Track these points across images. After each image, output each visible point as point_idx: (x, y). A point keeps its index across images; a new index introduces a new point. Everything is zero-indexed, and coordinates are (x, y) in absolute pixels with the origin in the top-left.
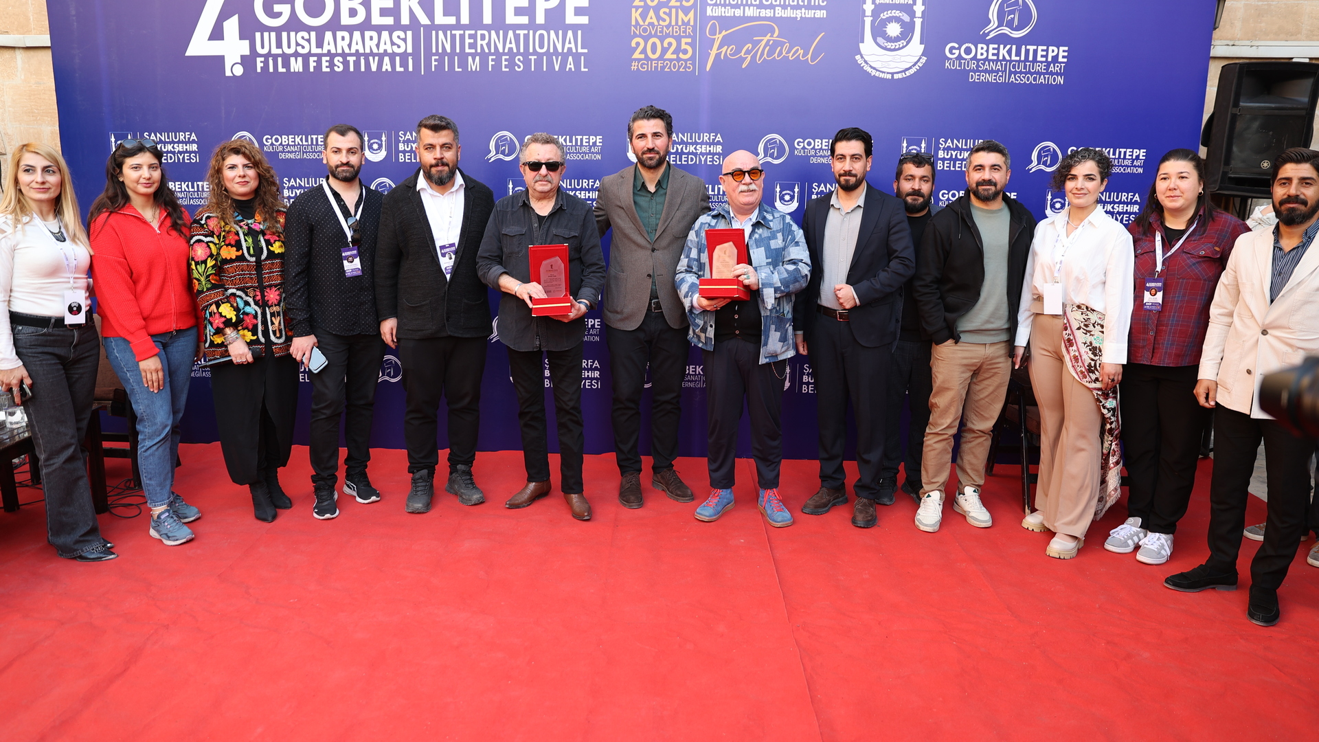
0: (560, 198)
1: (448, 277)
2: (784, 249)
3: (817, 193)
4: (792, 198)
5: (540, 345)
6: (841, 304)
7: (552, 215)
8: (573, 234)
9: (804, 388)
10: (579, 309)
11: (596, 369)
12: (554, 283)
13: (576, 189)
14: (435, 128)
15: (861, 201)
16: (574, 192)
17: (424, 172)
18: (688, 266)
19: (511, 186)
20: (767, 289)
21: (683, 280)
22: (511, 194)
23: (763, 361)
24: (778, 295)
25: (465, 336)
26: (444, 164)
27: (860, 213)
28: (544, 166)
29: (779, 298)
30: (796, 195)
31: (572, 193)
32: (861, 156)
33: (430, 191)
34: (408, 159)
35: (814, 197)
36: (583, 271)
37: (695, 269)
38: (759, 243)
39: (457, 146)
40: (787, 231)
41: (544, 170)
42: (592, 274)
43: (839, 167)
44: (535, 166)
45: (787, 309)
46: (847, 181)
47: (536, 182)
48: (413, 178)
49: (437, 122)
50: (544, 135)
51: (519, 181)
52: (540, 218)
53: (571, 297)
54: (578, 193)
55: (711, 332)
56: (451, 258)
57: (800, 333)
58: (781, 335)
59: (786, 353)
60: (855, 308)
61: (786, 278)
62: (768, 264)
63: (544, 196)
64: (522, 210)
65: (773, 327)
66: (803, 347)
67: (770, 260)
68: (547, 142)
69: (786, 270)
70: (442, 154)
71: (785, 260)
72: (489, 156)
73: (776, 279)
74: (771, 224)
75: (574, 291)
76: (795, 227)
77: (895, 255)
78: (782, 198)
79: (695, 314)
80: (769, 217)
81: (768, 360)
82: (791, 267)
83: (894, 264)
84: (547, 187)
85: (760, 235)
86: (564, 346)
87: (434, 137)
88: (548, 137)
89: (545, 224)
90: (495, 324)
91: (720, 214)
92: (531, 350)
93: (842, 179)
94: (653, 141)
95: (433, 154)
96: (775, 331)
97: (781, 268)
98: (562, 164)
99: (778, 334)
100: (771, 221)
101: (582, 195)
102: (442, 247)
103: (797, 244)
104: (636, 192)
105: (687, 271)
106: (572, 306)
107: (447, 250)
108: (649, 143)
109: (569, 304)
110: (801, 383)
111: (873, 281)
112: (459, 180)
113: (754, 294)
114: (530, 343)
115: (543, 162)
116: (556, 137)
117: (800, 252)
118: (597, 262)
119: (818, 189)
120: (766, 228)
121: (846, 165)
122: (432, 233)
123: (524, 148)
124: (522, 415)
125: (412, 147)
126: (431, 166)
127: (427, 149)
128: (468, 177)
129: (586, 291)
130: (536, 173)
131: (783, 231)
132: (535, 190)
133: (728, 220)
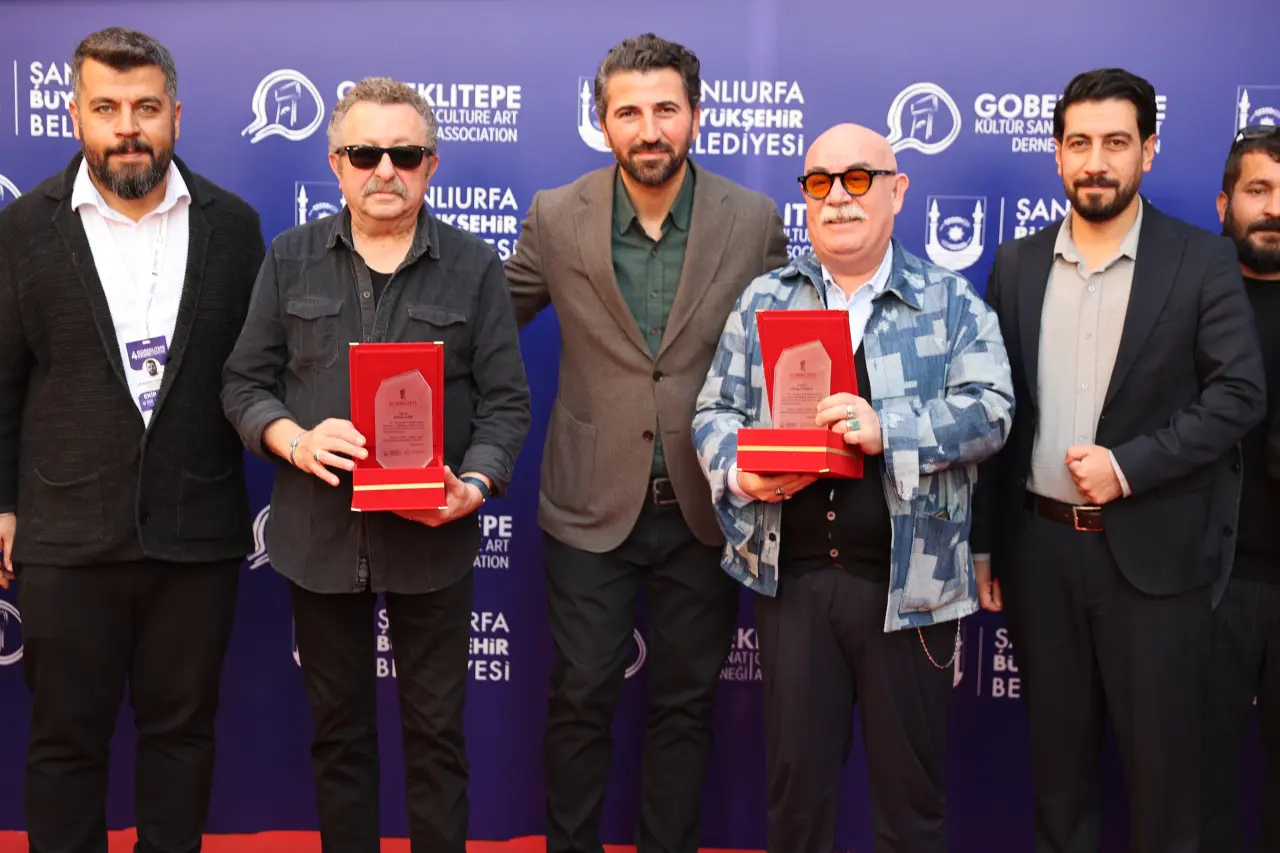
0: (425, 233)
1: (147, 417)
2: (949, 357)
3: (1028, 224)
4: (968, 233)
5: (369, 579)
6: (1085, 493)
7: (405, 271)
8: (455, 317)
9: (997, 685)
10: (465, 497)
11: (500, 633)
12: (408, 433)
13: (456, 211)
14: (120, 61)
15: (1130, 245)
16: (453, 217)
17: (89, 162)
18: (724, 395)
19: (303, 200)
20: (902, 452)
21: (708, 428)
22: (303, 221)
23: (893, 623)
24: (929, 468)
25: (184, 559)
26: (140, 149)
27: (1127, 273)
28: (386, 157)
29: (935, 474)
30: (977, 228)
31: (448, 220)
32: (1129, 137)
33: (104, 210)
34: (53, 129)
35: (1020, 233)
36: (475, 407)
37: (738, 403)
38: (887, 344)
39: (172, 104)
40: (957, 316)
41: (386, 165)
42: (497, 414)
43: (1074, 164)
44: (366, 157)
45: (957, 500)
46: (1094, 199)
47: (368, 194)
48: (63, 178)
49: (124, 46)
50: (387, 83)
51: (325, 190)
52: (377, 279)
53: (447, 469)
54: (462, 219)
55: (772, 552)
56: (154, 373)
57: (983, 558)
58: (939, 563)
59: (953, 607)
60: (1118, 501)
61: (951, 426)
62: (910, 392)
63: (385, 227)
64: (333, 259)
65: (919, 544)
66: (992, 593)
67: (914, 384)
68: (394, 98)
69: (952, 408)
70: (135, 123)
71: (952, 383)
72: (251, 128)
73: (925, 431)
74: (920, 298)
75: (454, 453)
76: (977, 306)
77: (1214, 374)
78: (943, 236)
79: (734, 508)
80: (916, 281)
81: (906, 622)
82: (964, 402)
83: (1213, 395)
84: (395, 207)
85: (893, 325)
86: (425, 583)
87: (116, 83)
88: (395, 87)
89: (388, 292)
90: (258, 527)
91: (799, 274)
92: (346, 590)
93: (1083, 193)
94: (655, 124)
95: (114, 122)
96: (925, 552)
97: (939, 403)
98: (430, 153)
99: (932, 561)
100: (921, 291)
101: (472, 225)
102: (133, 347)
103: (981, 346)
104: (618, 237)
105: (720, 407)
106: (448, 488)
107: (146, 353)
108: (648, 128)
109: (441, 485)
110: (989, 673)
111: (1162, 437)
112: (177, 186)
113: (872, 465)
114: (345, 575)
115: (384, 146)
116: (412, 86)
117: (990, 367)
118: (511, 385)
119: (1030, 213)
120: (906, 309)
121: (1093, 160)
122: (108, 313)
123: (339, 114)
124: (320, 748)
125: (62, 101)
126: (109, 152)
127: (97, 110)
128: (198, 176)
129: (482, 452)
130: (367, 173)
131: (947, 314)
132: (365, 213)
133: (818, 288)
